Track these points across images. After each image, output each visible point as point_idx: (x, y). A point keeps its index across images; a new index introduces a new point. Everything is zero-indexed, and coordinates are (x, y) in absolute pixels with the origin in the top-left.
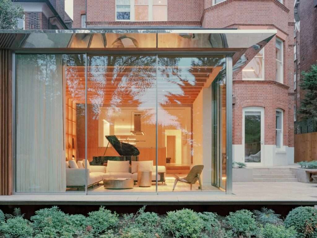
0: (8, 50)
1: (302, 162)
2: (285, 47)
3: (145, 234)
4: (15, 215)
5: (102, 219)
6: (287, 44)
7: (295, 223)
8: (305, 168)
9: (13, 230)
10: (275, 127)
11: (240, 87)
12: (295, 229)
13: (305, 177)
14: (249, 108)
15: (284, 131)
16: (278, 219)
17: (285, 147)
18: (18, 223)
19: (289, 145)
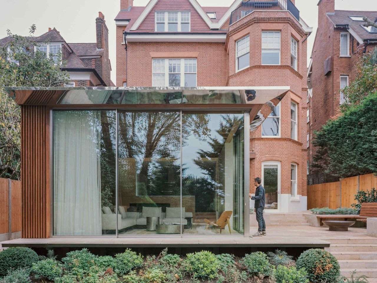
0: (45, 106)
1: (313, 209)
2: (299, 109)
3: (165, 275)
4: (49, 257)
5: (127, 260)
6: (300, 106)
7: (306, 264)
8: (316, 214)
9: (42, 271)
10: (290, 178)
11: (259, 143)
12: (306, 270)
13: (316, 222)
14: (268, 161)
15: (298, 182)
16: (291, 260)
17: (299, 195)
18: (47, 265)
19: (303, 195)
